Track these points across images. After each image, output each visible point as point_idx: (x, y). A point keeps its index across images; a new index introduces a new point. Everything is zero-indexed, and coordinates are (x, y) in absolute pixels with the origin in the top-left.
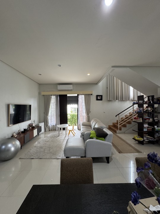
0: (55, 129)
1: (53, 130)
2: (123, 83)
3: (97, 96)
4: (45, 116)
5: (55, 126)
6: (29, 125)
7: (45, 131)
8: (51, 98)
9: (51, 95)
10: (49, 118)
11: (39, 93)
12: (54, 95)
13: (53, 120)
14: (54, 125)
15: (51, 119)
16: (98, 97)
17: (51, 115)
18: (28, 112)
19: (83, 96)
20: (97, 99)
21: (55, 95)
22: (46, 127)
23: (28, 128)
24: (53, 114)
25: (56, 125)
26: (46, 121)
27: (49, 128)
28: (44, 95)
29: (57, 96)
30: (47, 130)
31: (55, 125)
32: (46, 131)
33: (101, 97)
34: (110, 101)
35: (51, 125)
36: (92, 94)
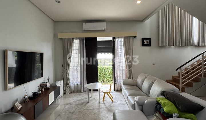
0: (79, 89)
1: (76, 91)
2: (183, 12)
3: (143, 40)
4: (63, 71)
5: (79, 86)
6: (41, 85)
7: (65, 93)
8: (73, 42)
9: (73, 38)
10: (70, 73)
11: (55, 36)
12: (77, 38)
13: (76, 77)
14: (77, 84)
15: (74, 75)
16: (145, 41)
17: (73, 68)
18: (38, 65)
19: (122, 40)
20: (143, 45)
21: (79, 38)
22: (66, 87)
23: (39, 91)
24: (75, 67)
25: (81, 84)
26: (65, 78)
27: (71, 88)
28: (61, 39)
29: (81, 40)
30: (68, 91)
31: (79, 84)
32: (67, 93)
33: (148, 41)
34: (162, 47)
35: (74, 84)
36: (135, 37)
